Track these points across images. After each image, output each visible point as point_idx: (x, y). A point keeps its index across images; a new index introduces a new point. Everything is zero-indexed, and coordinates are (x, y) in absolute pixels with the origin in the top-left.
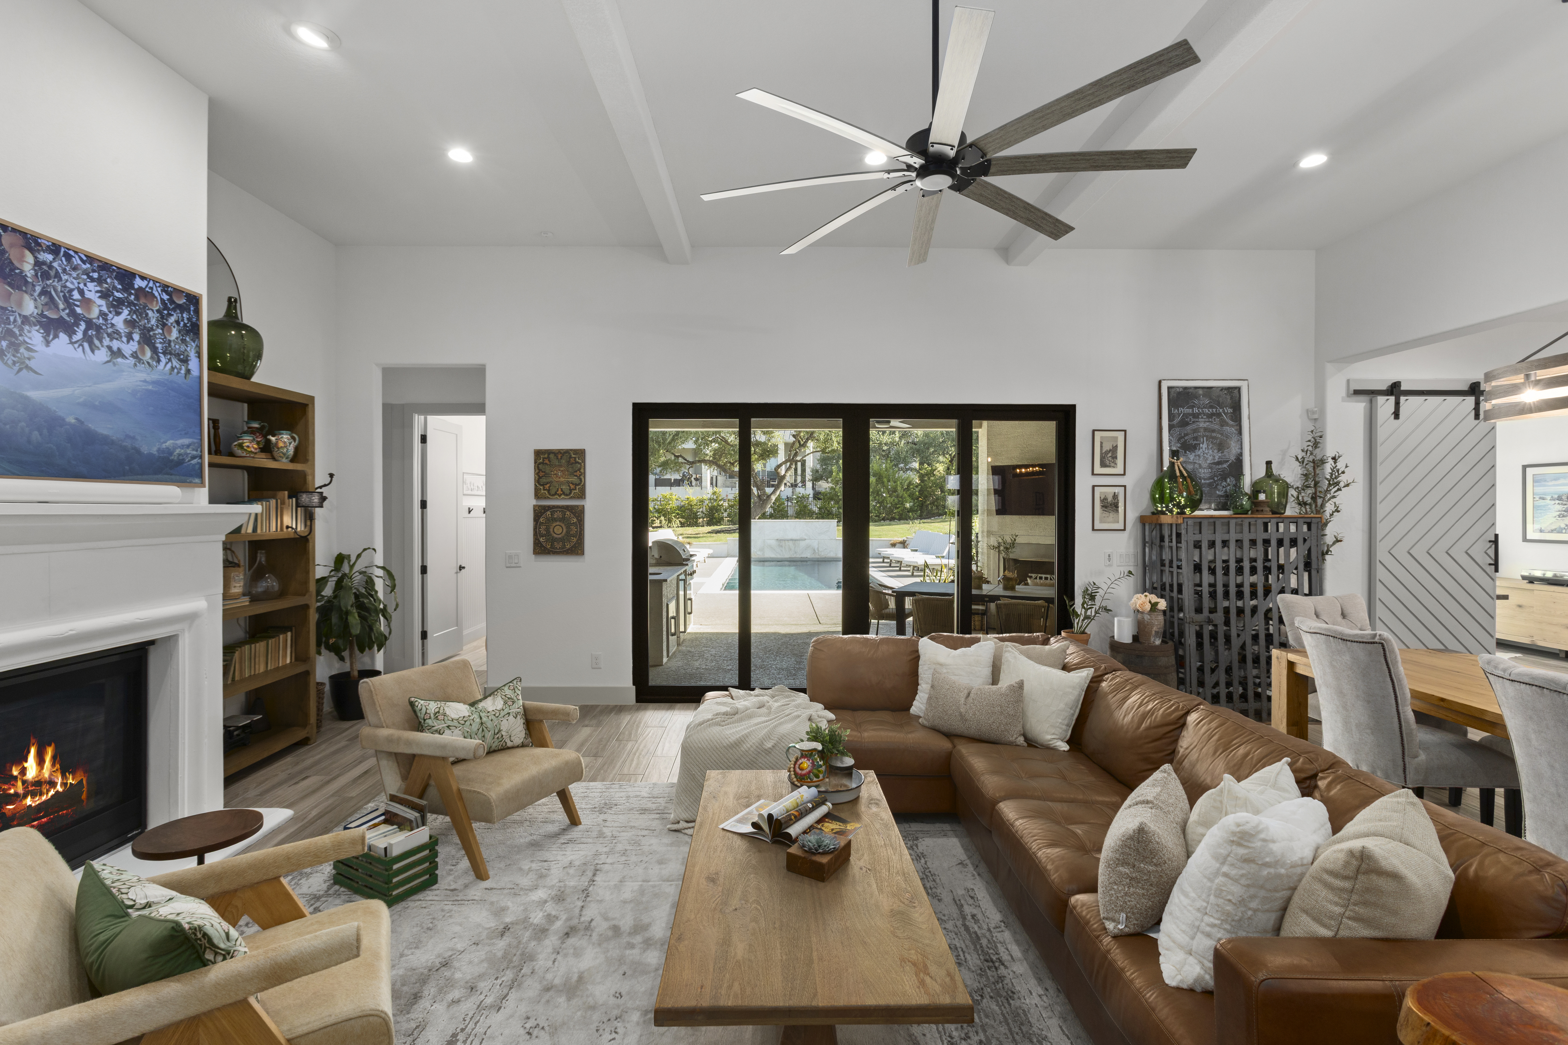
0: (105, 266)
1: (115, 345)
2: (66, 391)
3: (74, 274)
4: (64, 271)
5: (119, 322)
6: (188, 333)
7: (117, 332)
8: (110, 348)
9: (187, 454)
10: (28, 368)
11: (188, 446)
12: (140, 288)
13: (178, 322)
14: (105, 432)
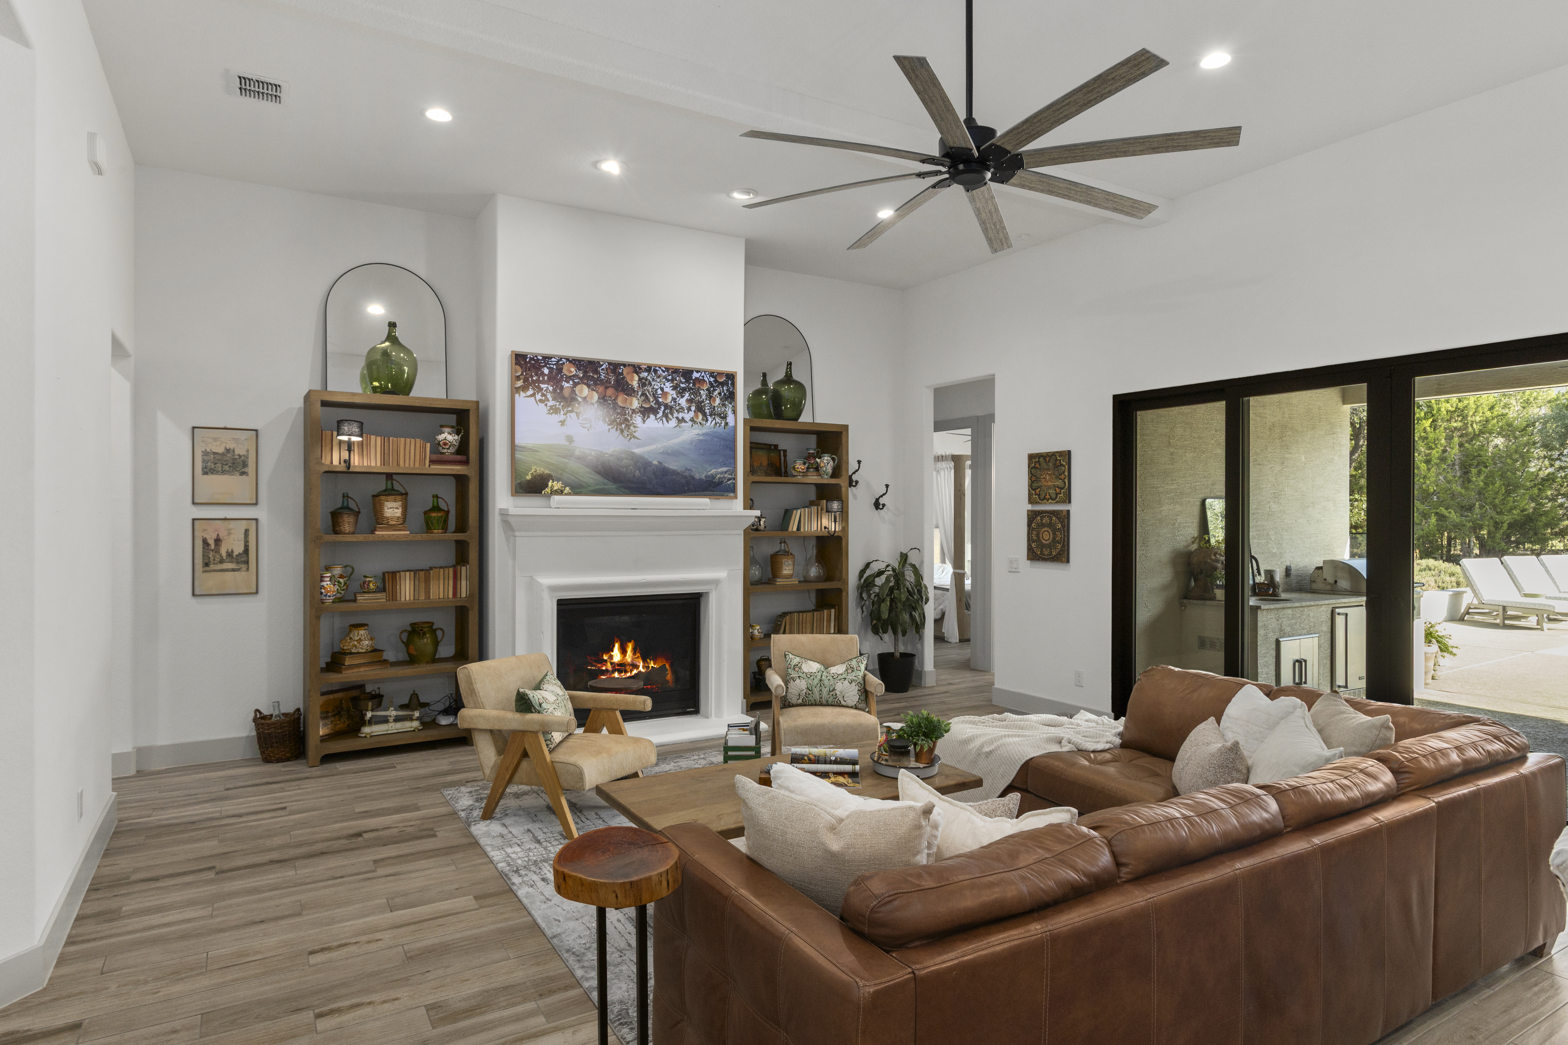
0: (676, 371)
1: (681, 415)
2: (653, 447)
3: (658, 380)
4: (653, 380)
5: (683, 402)
6: (726, 399)
7: (682, 408)
8: (677, 418)
9: (725, 478)
10: (634, 437)
11: (726, 472)
12: (696, 378)
13: (720, 394)
14: (674, 468)
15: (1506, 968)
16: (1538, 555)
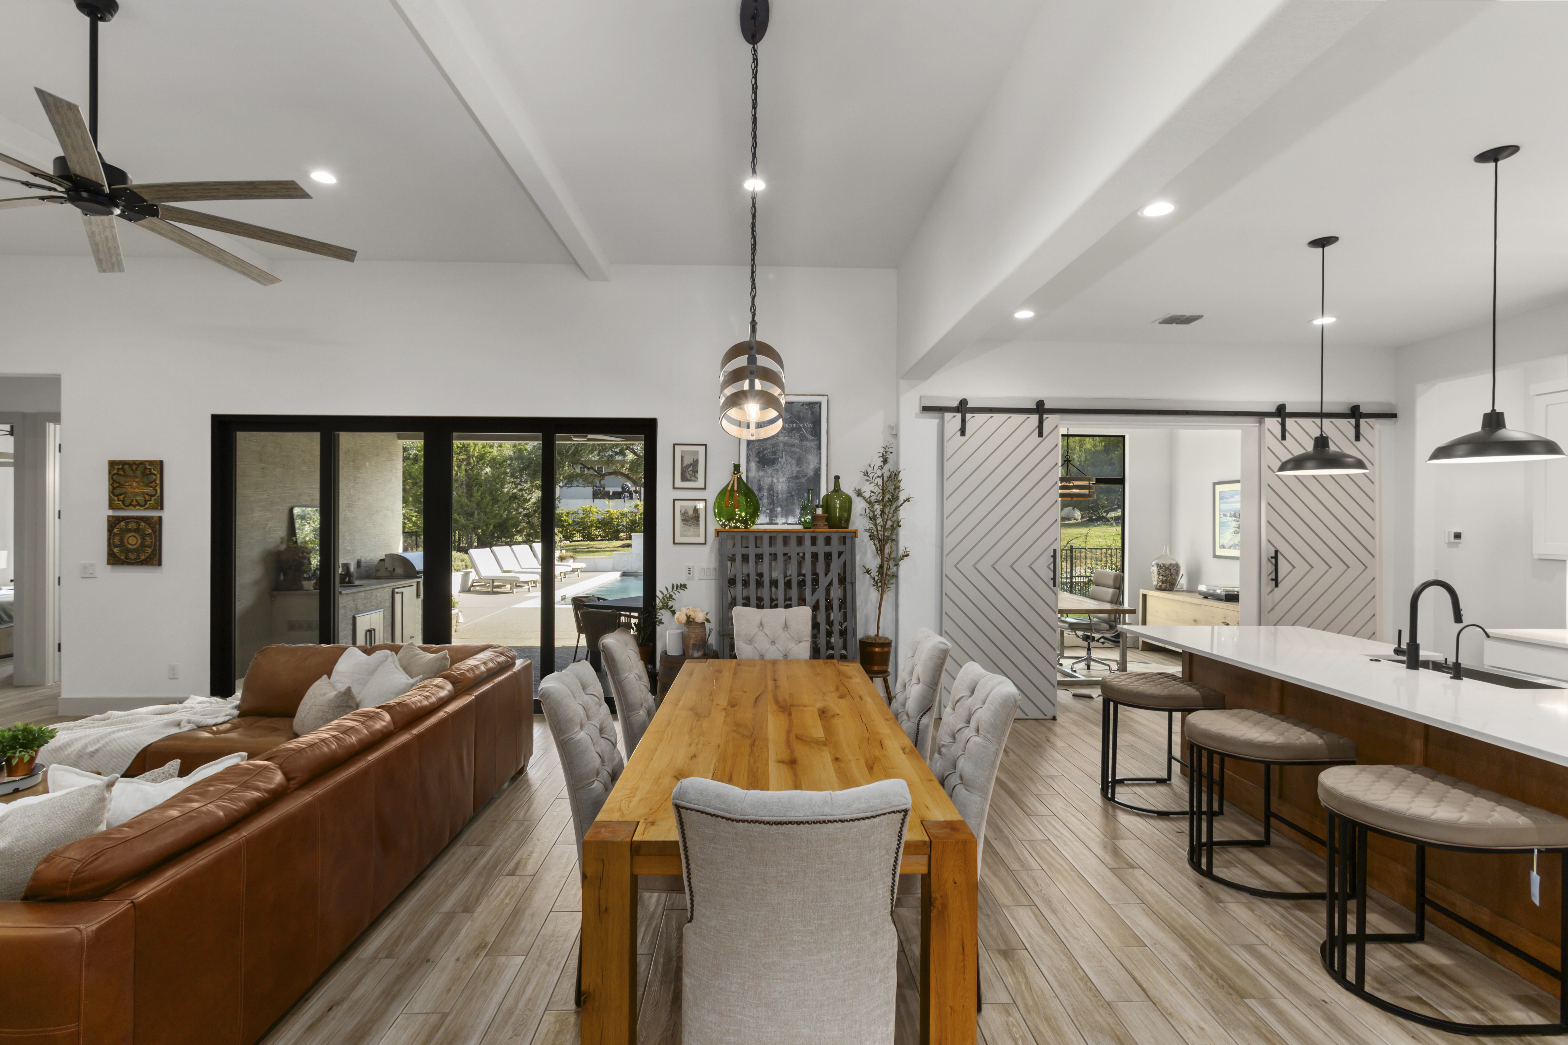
15: (506, 785)
16: (510, 545)
